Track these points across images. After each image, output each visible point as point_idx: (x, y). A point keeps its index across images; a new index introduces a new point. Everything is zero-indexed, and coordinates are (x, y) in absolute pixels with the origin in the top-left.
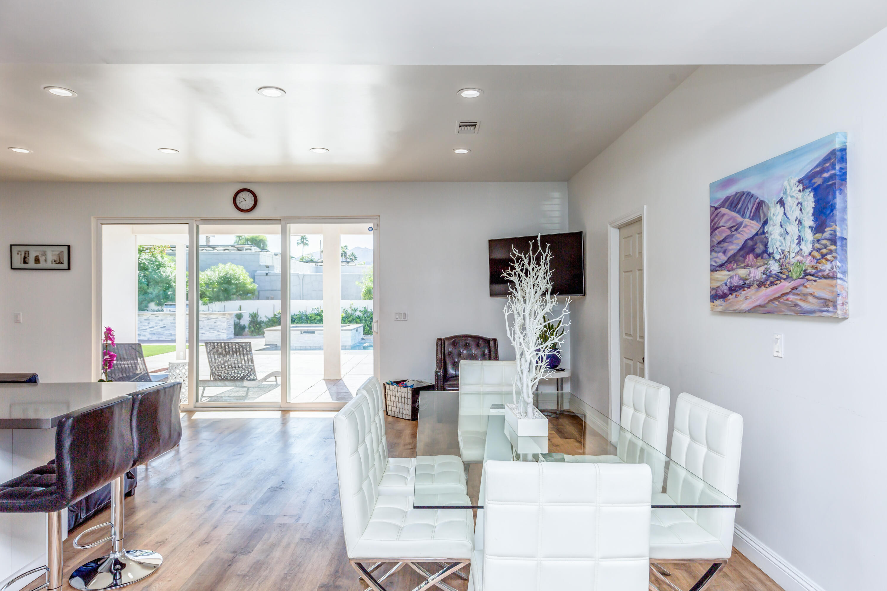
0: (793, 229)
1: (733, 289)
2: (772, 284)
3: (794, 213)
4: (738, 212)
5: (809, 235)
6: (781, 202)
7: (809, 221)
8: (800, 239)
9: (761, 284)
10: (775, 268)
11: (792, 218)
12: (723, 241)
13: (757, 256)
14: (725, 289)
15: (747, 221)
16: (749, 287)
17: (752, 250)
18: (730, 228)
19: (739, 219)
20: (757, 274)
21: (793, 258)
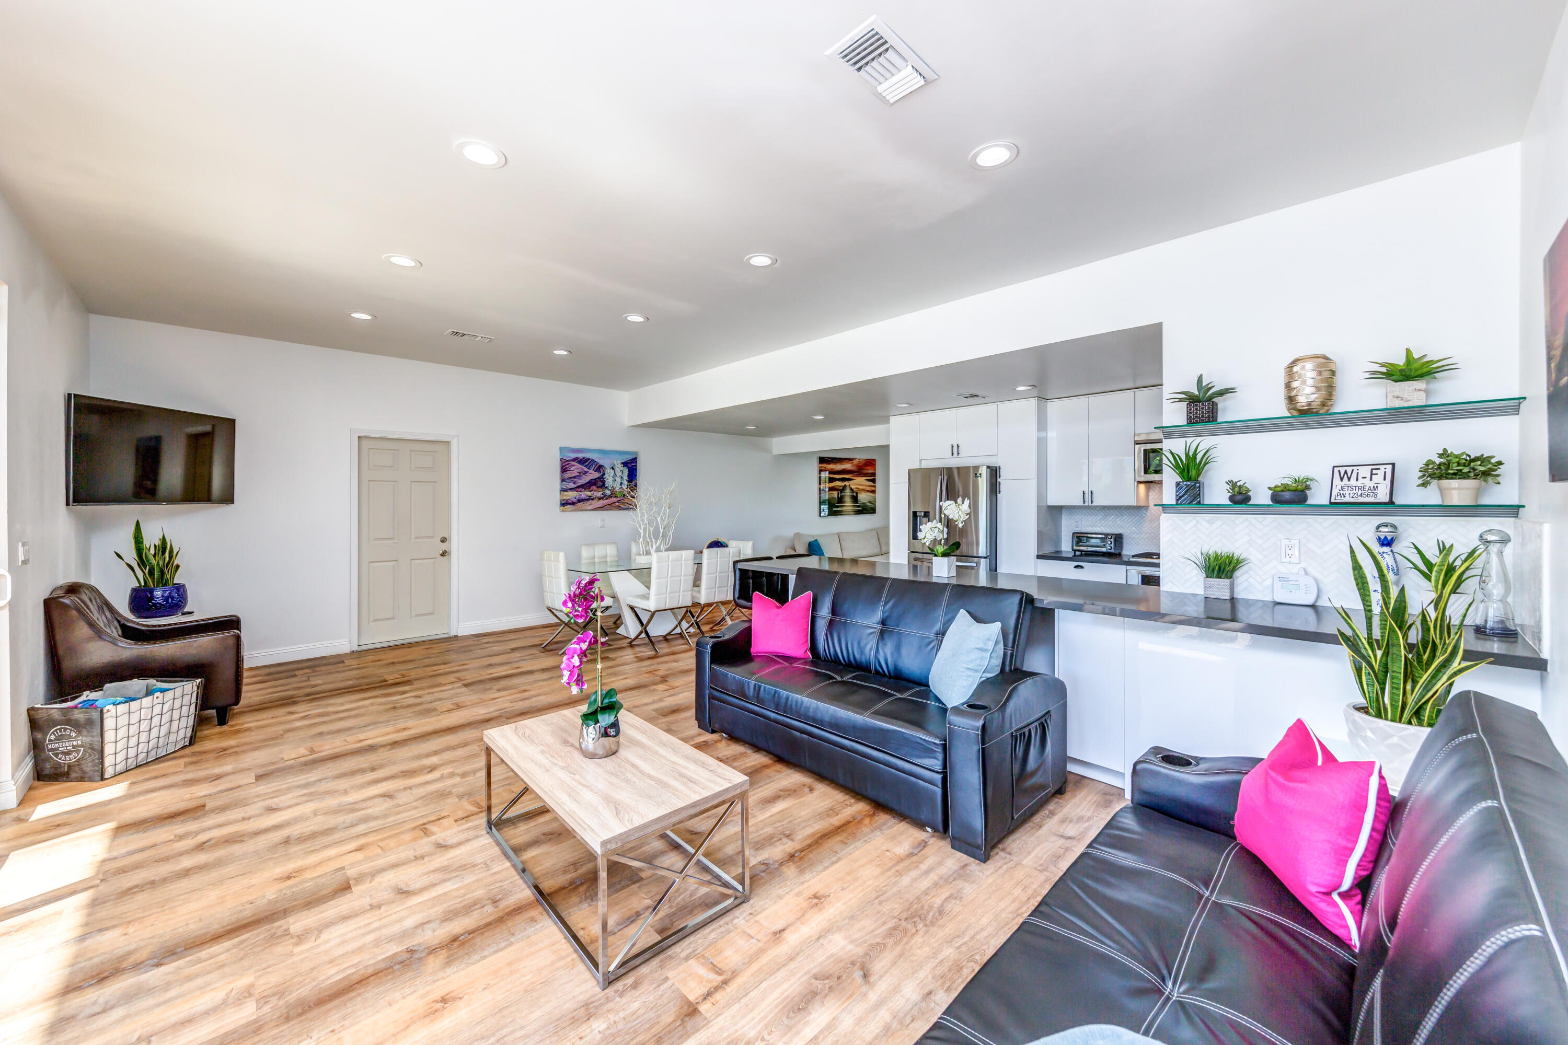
0: (619, 480)
1: (579, 501)
2: (607, 499)
3: (619, 474)
4: (586, 466)
5: (626, 483)
6: (613, 468)
7: (626, 478)
8: (621, 484)
9: (600, 499)
10: (608, 493)
11: (618, 475)
12: (574, 477)
13: (598, 487)
14: (575, 500)
15: (591, 471)
16: (593, 499)
17: (595, 484)
18: (579, 473)
19: (586, 469)
20: (599, 494)
21: (617, 489)
